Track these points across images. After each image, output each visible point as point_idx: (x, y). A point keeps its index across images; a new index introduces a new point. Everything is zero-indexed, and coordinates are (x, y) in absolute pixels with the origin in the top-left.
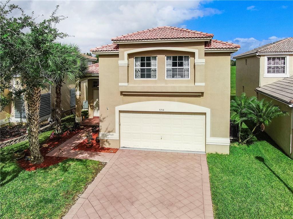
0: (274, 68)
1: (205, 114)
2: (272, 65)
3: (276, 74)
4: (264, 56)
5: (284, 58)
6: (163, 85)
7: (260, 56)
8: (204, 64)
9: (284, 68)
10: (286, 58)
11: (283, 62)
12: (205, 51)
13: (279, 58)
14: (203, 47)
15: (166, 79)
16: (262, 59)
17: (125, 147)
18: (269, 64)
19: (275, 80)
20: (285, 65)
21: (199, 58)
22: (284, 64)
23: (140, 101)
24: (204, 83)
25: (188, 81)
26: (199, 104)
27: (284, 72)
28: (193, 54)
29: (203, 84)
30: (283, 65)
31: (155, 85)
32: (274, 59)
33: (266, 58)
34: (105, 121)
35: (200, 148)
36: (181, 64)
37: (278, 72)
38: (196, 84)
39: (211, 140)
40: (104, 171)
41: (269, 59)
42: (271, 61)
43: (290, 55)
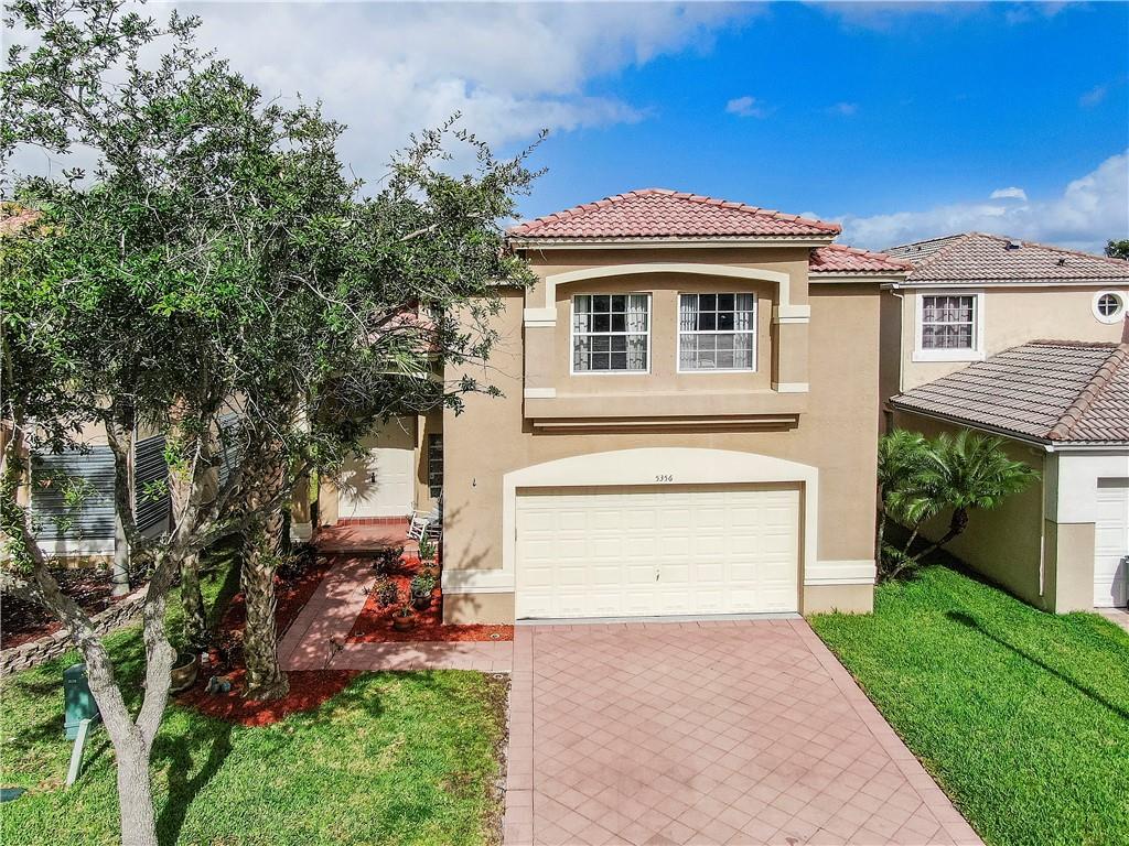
0: (941, 330)
1: (800, 486)
2: (935, 323)
3: (947, 351)
4: (914, 291)
5: (971, 298)
6: (673, 392)
7: (901, 291)
8: (807, 321)
9: (970, 332)
10: (974, 299)
11: (966, 313)
12: (810, 278)
13: (955, 300)
14: (803, 265)
15: (678, 372)
16: (907, 299)
17: (532, 616)
18: (927, 317)
19: (945, 371)
20: (973, 323)
21: (792, 301)
22: (970, 319)
23: (591, 451)
24: (807, 385)
25: (750, 378)
26: (785, 455)
27: (969, 345)
28: (771, 290)
29: (803, 387)
30: (965, 323)
31: (647, 394)
32: (941, 301)
33: (919, 297)
34: (459, 521)
35: (784, 600)
36: (727, 323)
37: (954, 344)
38: (783, 387)
39: (818, 570)
40: (515, 700)
41: (927, 301)
42: (935, 311)
43: (988, 290)
